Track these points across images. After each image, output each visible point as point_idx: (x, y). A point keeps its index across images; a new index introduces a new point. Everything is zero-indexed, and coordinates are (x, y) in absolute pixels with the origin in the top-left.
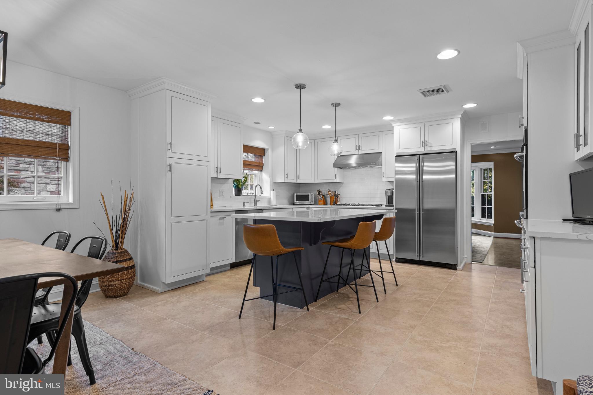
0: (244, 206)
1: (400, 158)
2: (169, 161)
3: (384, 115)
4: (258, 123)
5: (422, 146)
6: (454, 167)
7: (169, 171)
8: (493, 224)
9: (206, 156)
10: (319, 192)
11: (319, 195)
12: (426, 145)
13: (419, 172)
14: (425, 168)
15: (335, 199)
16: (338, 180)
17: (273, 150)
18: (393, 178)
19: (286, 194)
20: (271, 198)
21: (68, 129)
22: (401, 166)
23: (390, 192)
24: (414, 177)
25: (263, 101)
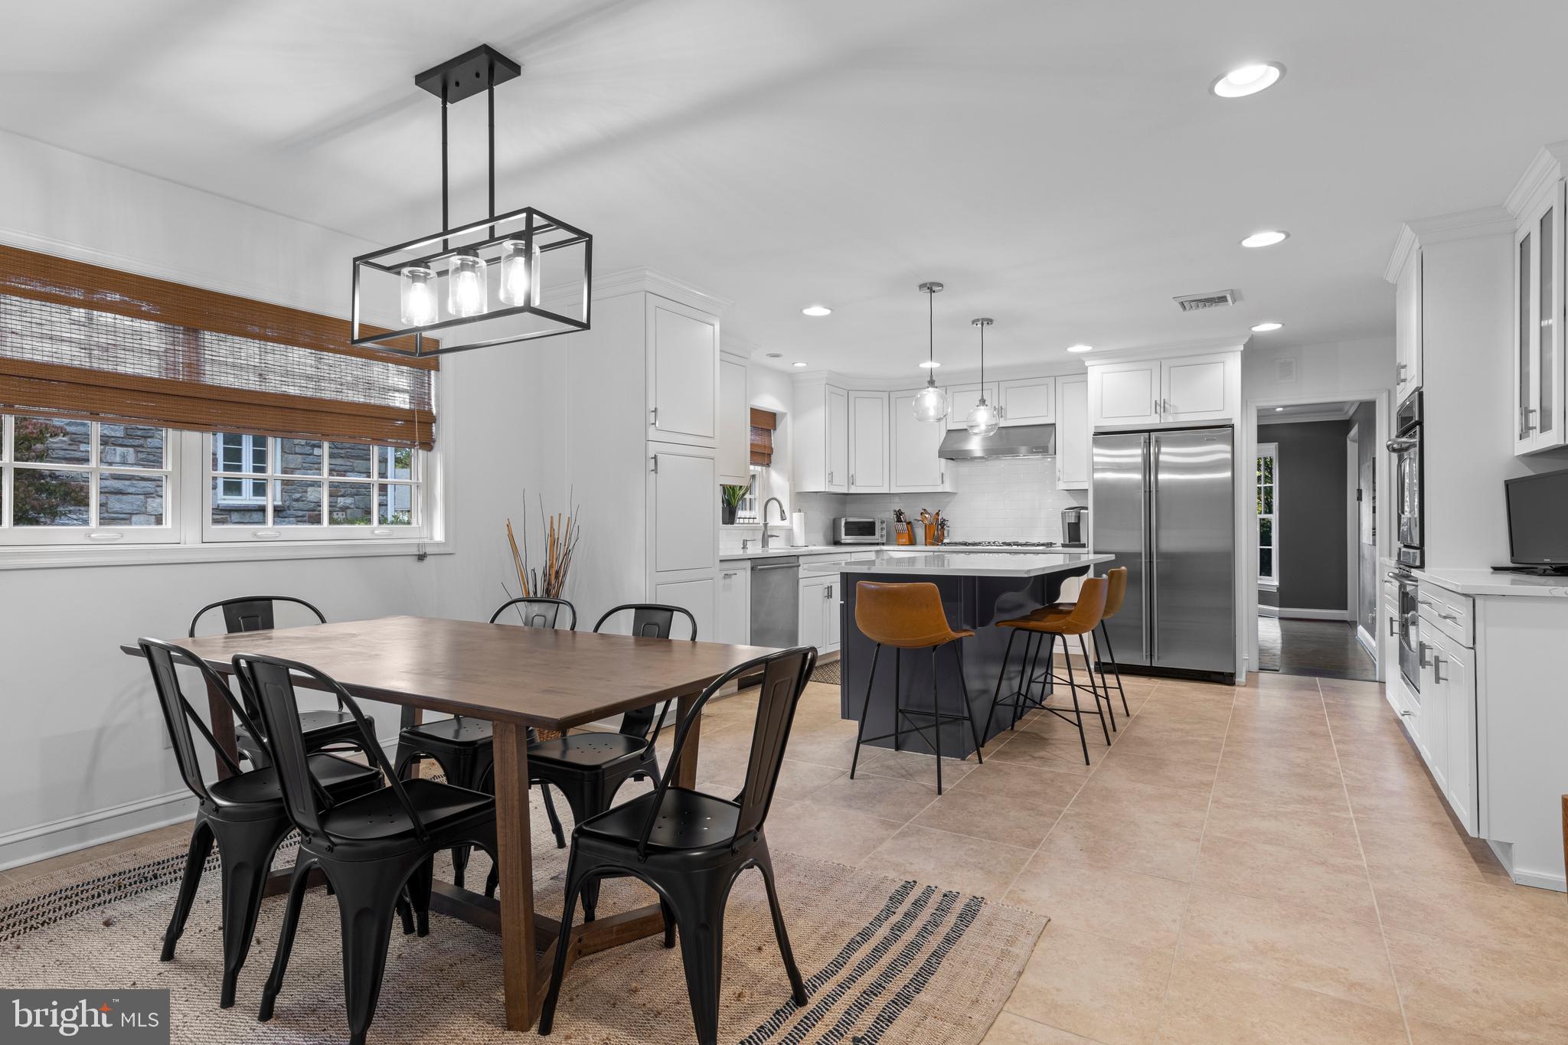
0: (744, 547)
1: (1104, 436)
2: (653, 448)
3: (1073, 343)
4: (777, 356)
5: (1156, 412)
6: (1229, 456)
7: (652, 470)
8: (1278, 589)
9: (712, 436)
10: (899, 514)
11: (899, 520)
12: (1164, 411)
13: (1150, 466)
14: (1162, 458)
15: (937, 531)
16: (947, 487)
17: (794, 417)
18: (1087, 483)
19: (821, 518)
20: (794, 528)
21: (429, 377)
22: (1104, 455)
23: (1074, 514)
24: (1138, 477)
25: (827, 312)
